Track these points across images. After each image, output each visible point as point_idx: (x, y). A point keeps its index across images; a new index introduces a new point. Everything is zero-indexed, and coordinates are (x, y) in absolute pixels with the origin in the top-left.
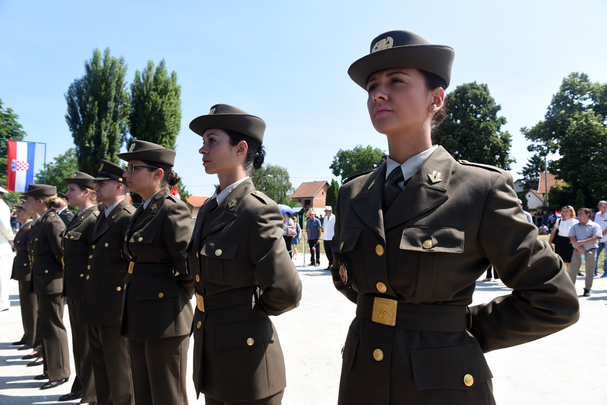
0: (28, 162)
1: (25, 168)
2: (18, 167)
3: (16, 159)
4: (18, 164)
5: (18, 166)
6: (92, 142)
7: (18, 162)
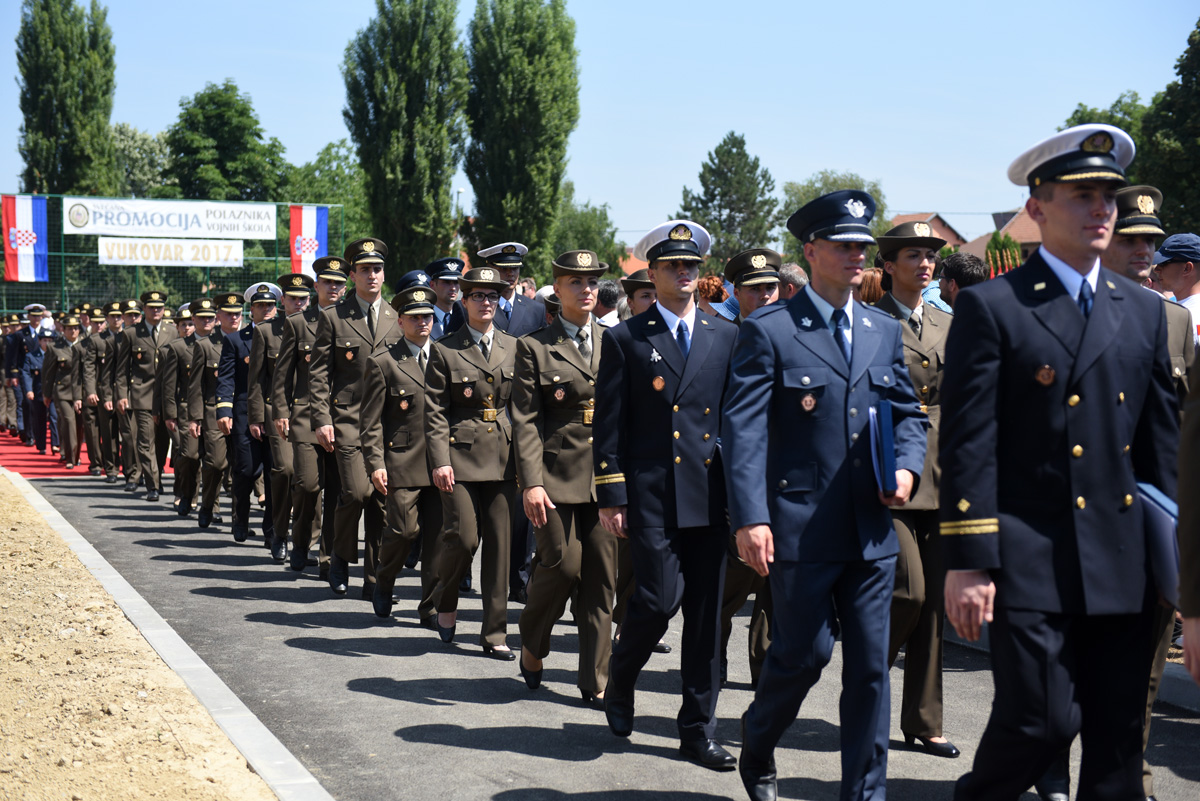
2: (304, 248)
3: (301, 235)
4: (304, 243)
5: (304, 246)
6: (398, 168)
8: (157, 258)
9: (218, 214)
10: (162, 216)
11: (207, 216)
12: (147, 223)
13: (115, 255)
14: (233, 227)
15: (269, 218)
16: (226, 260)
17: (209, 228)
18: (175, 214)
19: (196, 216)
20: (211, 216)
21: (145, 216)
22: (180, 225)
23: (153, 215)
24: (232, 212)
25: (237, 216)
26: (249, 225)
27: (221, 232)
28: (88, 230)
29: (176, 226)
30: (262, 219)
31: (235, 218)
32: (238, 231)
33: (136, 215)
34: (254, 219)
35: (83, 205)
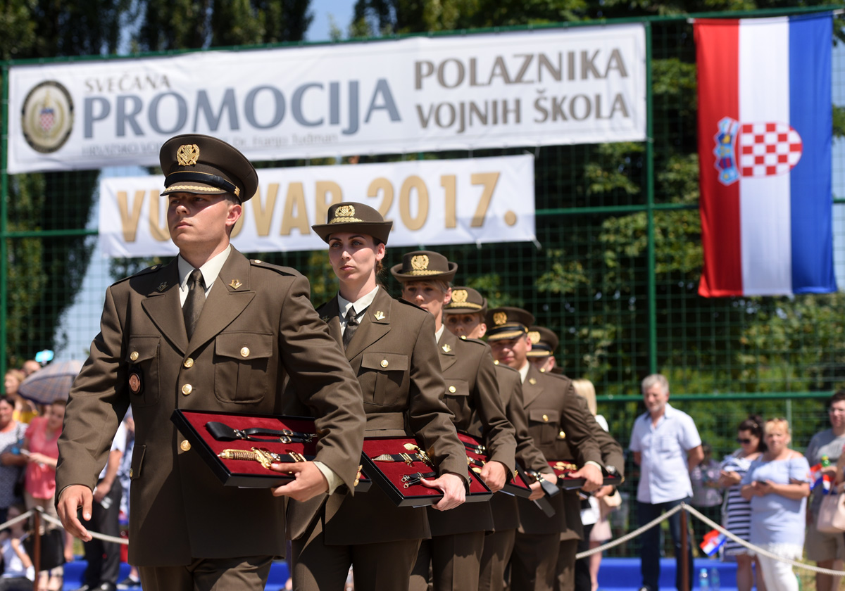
0: (794, 125)
1: (783, 159)
2: (747, 160)
3: (735, 115)
4: (747, 140)
5: (748, 150)
7: (748, 129)
9: (451, 74)
10: (279, 96)
11: (419, 85)
13: (144, 228)
14: (500, 113)
15: (624, 73)
16: (478, 222)
17: (424, 123)
18: (320, 86)
19: (382, 86)
20: (430, 82)
21: (229, 99)
22: (335, 119)
23: (252, 96)
24: (500, 61)
25: (513, 72)
26: (554, 100)
27: (462, 129)
28: (71, 155)
29: (320, 123)
30: (597, 75)
31: (507, 80)
32: (518, 120)
33: (203, 98)
34: (572, 76)
35: (59, 86)
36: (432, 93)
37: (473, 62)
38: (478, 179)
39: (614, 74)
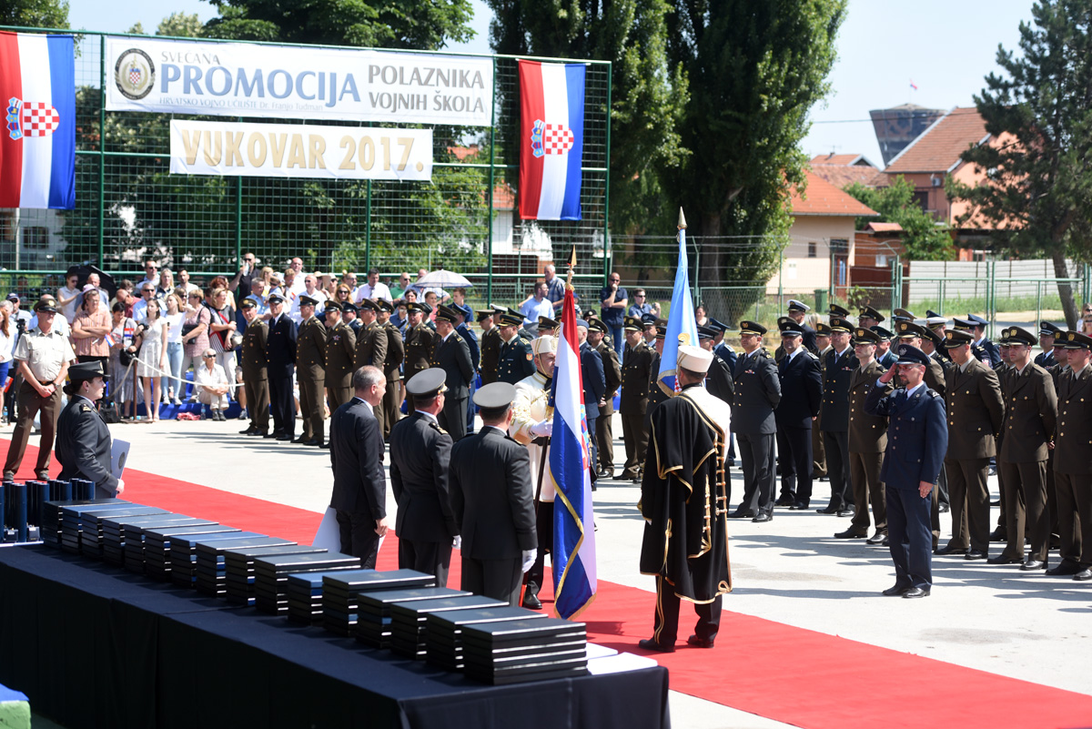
0: (571, 128)
1: (565, 146)
2: (548, 145)
3: (543, 119)
4: (549, 133)
5: (549, 139)
7: (549, 127)
8: (278, 165)
9: (389, 75)
10: (289, 77)
11: (371, 81)
12: (261, 94)
13: (201, 156)
14: (415, 102)
15: (482, 87)
16: (402, 168)
17: (374, 104)
18: (314, 74)
19: (350, 78)
20: (378, 79)
21: (258, 77)
22: (322, 97)
23: (273, 74)
24: (416, 71)
25: (423, 79)
26: (445, 97)
27: (394, 110)
28: (152, 103)
29: (313, 97)
30: (468, 86)
31: (420, 83)
32: (425, 108)
33: (241, 73)
34: (454, 85)
35: (143, 53)
36: (378, 86)
37: (402, 69)
38: (403, 141)
39: (477, 85)
